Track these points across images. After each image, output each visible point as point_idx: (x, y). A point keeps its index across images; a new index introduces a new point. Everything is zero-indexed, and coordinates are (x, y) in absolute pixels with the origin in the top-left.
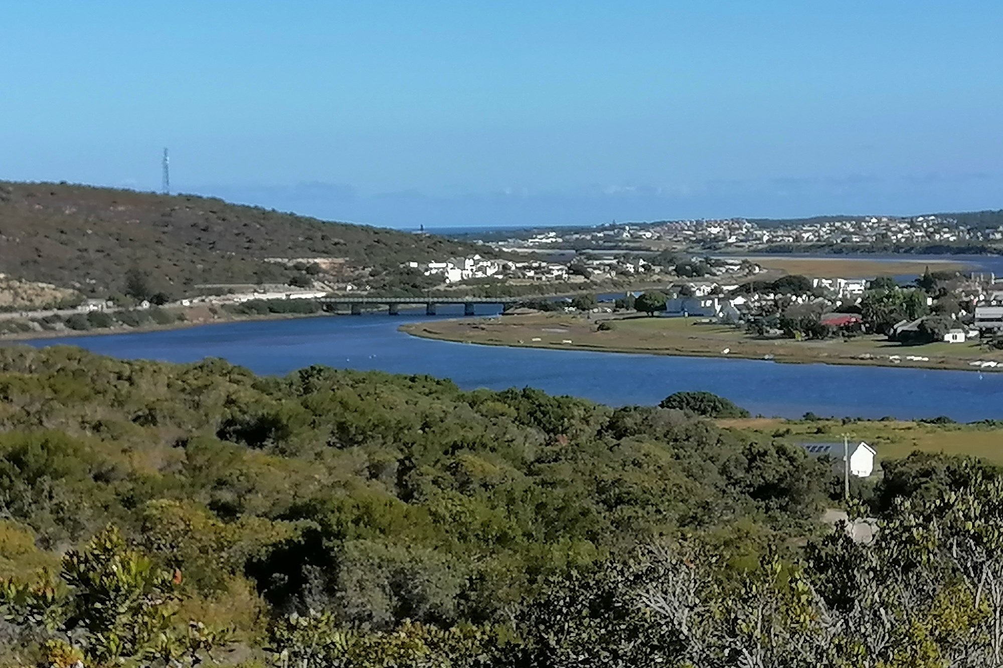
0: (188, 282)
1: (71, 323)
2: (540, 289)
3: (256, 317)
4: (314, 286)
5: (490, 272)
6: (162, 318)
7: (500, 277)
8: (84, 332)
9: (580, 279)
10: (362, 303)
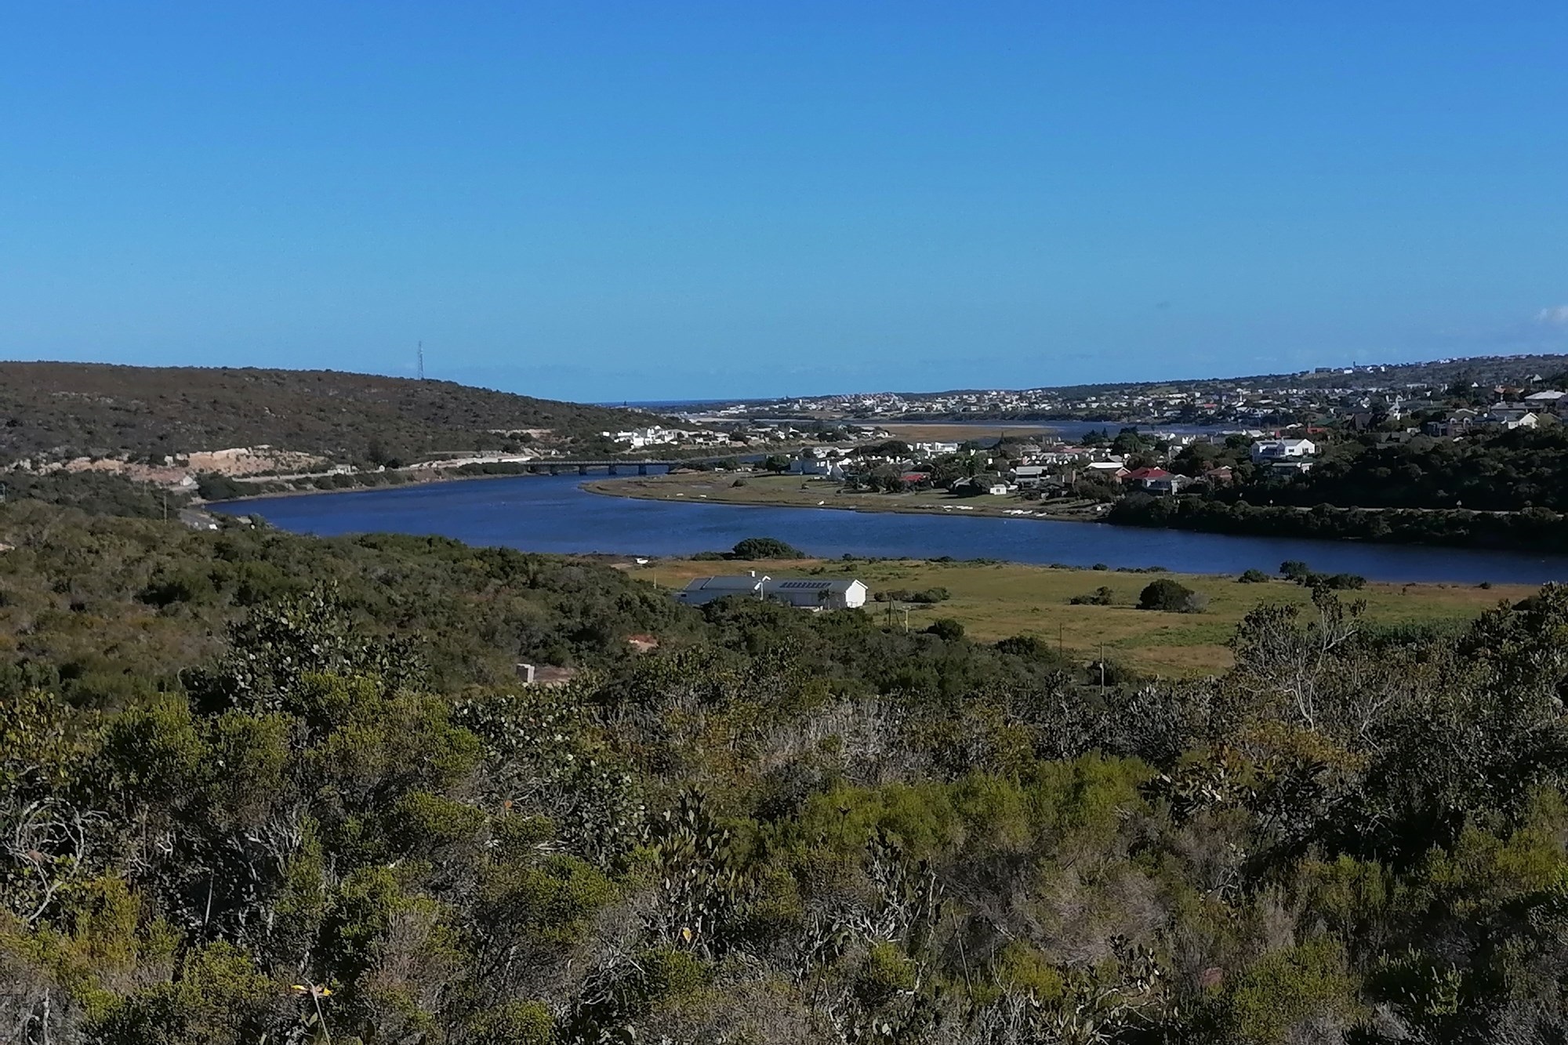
0: (420, 450)
1: (319, 483)
2: (706, 452)
3: (472, 477)
4: (524, 452)
5: (667, 439)
6: (395, 479)
7: (675, 443)
8: (330, 491)
9: (740, 444)
10: (558, 465)
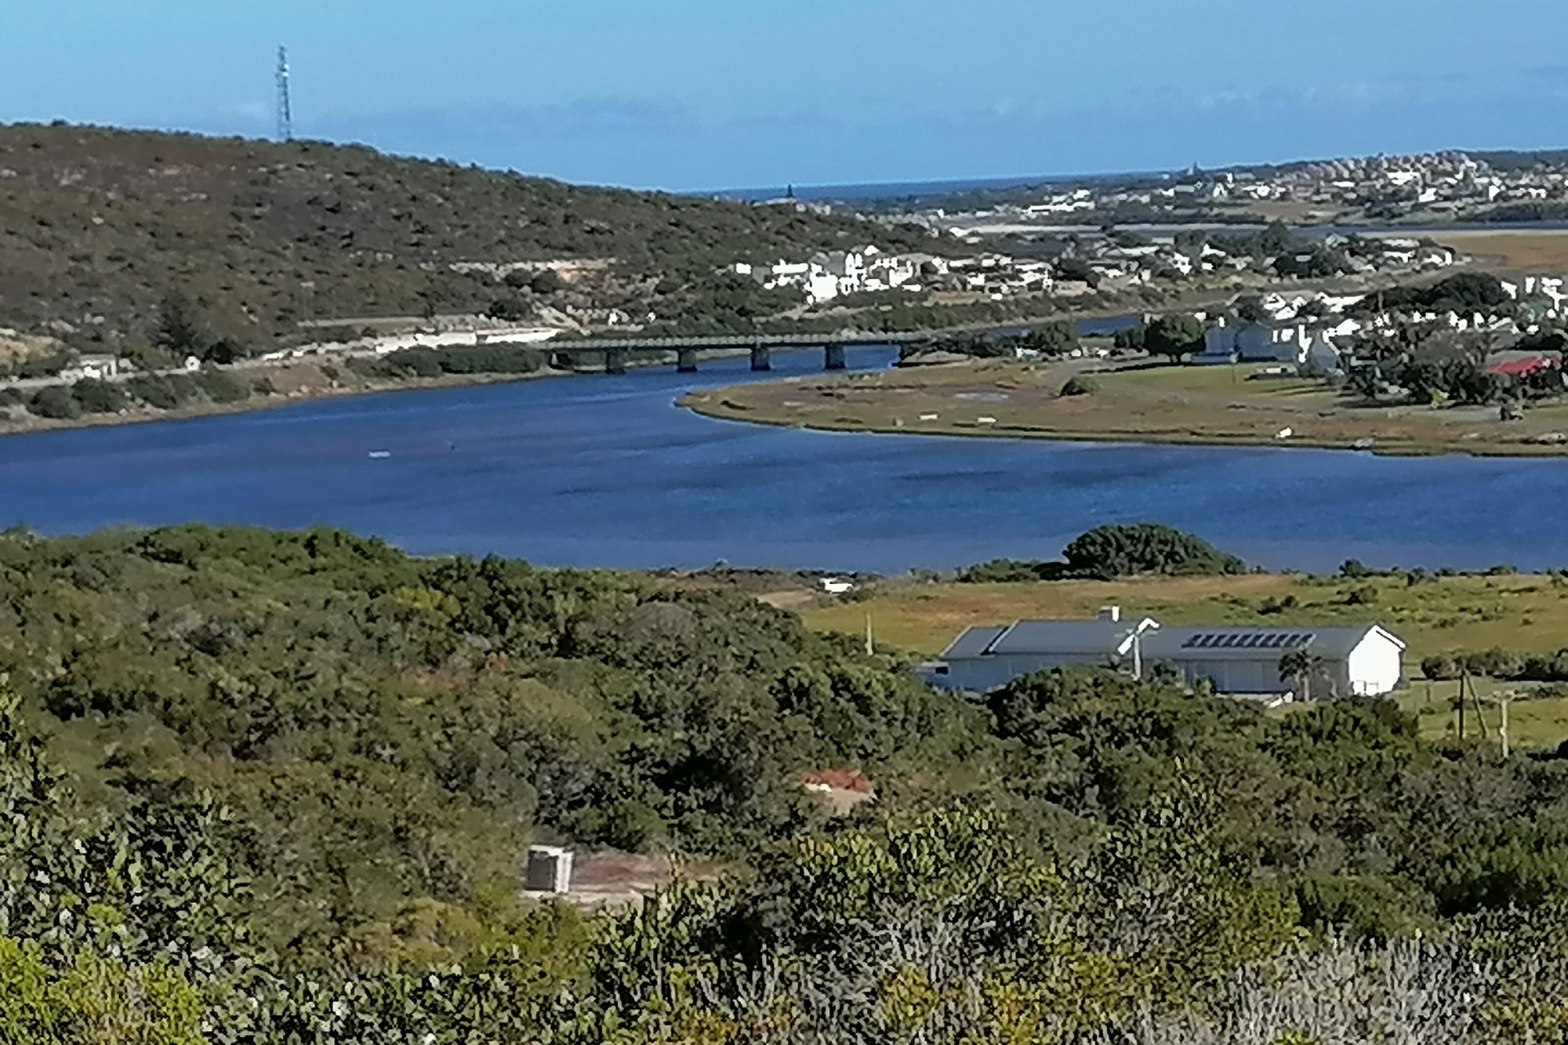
0: (285, 316)
1: (39, 403)
2: (993, 309)
3: (414, 381)
4: (539, 317)
5: (896, 279)
6: (225, 390)
7: (916, 288)
8: (66, 423)
9: (1079, 288)
10: (625, 348)
